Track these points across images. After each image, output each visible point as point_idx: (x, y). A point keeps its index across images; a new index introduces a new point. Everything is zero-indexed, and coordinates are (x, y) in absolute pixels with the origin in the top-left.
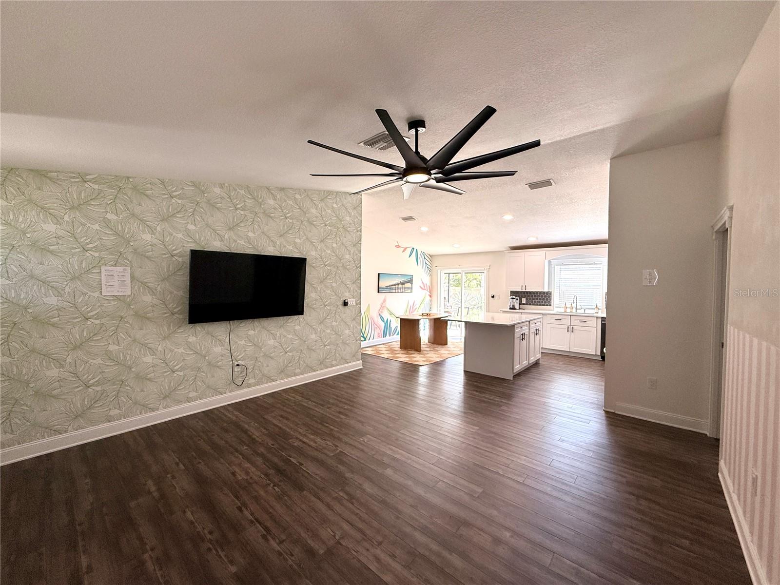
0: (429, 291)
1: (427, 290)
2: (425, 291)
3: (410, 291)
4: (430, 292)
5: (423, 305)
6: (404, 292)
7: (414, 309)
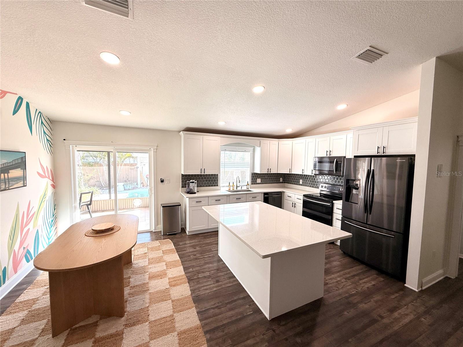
0: (51, 178)
1: (49, 178)
2: (47, 179)
3: (21, 184)
4: (53, 180)
5: (44, 205)
6: (9, 189)
7: (31, 217)
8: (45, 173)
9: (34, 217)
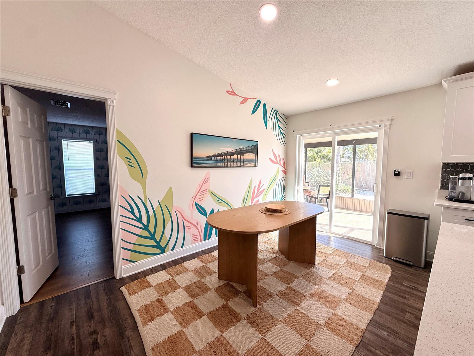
0: (282, 164)
2: (277, 166)
4: (284, 167)
5: (274, 185)
6: (243, 167)
7: (261, 192)
8: (276, 160)
9: (263, 193)
